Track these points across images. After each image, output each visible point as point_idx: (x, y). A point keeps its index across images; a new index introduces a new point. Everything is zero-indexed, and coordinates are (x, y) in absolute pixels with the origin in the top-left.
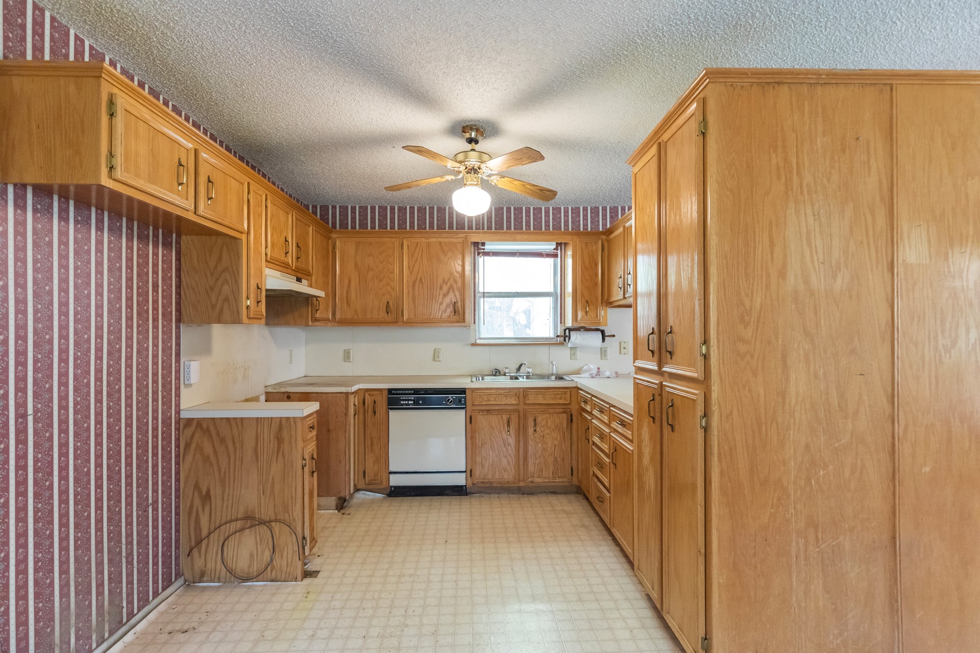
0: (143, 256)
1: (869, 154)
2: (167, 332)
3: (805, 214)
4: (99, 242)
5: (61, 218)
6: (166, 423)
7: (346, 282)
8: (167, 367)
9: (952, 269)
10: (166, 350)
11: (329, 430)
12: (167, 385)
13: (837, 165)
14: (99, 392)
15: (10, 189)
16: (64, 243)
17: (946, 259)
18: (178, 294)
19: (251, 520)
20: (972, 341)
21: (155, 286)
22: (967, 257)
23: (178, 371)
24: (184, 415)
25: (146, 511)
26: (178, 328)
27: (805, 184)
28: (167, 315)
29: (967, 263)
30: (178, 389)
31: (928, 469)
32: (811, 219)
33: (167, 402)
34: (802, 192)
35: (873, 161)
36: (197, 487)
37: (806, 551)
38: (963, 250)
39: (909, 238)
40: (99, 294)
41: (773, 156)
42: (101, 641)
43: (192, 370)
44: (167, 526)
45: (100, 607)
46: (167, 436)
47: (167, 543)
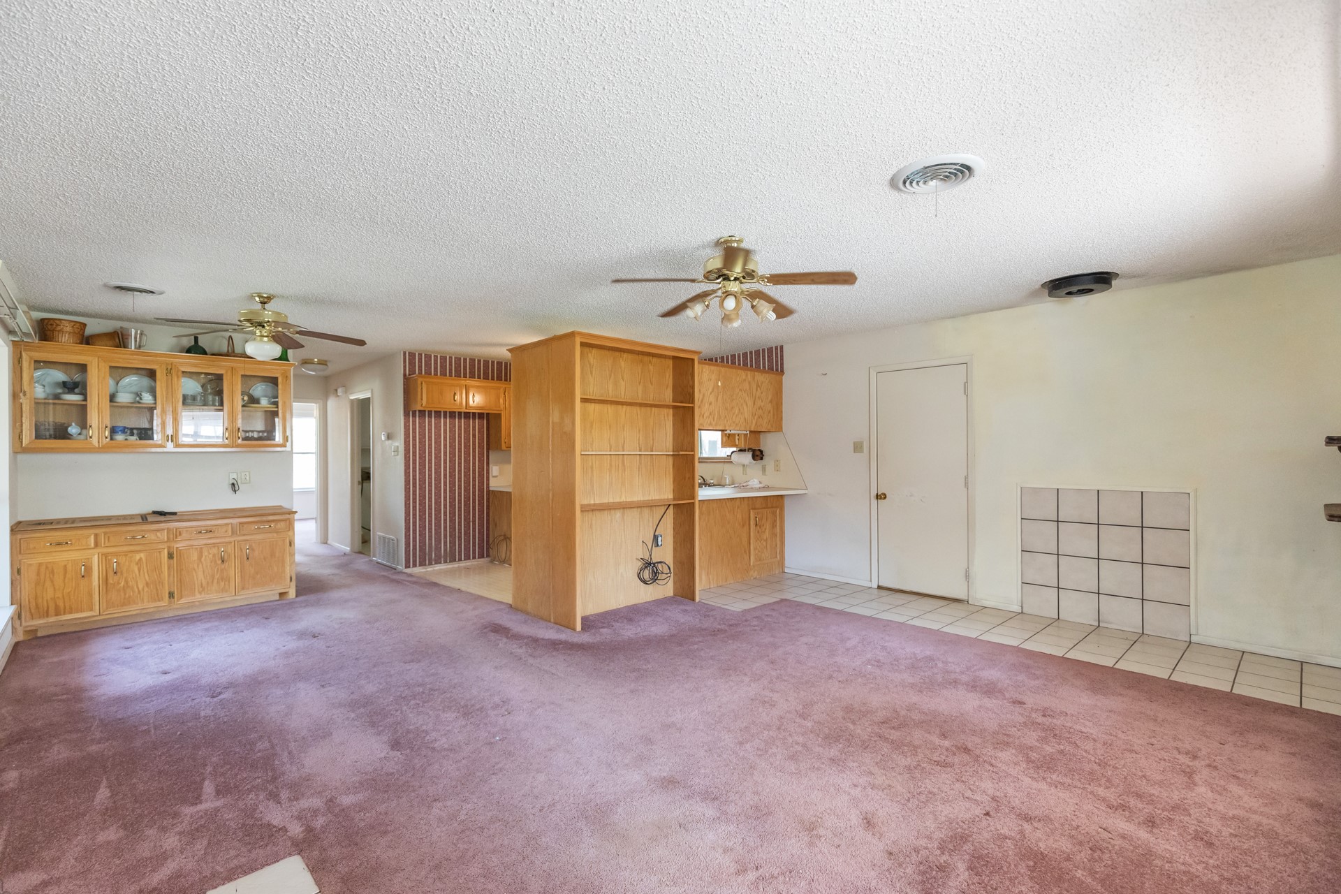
2: (481, 454)
4: (445, 423)
6: (481, 490)
8: (481, 468)
10: (481, 461)
12: (481, 475)
14: (445, 475)
15: (411, 412)
18: (488, 437)
19: (505, 537)
21: (474, 436)
23: (488, 471)
24: (491, 489)
25: (469, 523)
26: (488, 452)
28: (481, 447)
30: (488, 477)
31: (559, 515)
33: (481, 483)
36: (494, 520)
38: (568, 415)
41: (524, 380)
42: (445, 562)
43: (495, 470)
44: (481, 533)
45: (445, 550)
46: (481, 497)
47: (481, 540)
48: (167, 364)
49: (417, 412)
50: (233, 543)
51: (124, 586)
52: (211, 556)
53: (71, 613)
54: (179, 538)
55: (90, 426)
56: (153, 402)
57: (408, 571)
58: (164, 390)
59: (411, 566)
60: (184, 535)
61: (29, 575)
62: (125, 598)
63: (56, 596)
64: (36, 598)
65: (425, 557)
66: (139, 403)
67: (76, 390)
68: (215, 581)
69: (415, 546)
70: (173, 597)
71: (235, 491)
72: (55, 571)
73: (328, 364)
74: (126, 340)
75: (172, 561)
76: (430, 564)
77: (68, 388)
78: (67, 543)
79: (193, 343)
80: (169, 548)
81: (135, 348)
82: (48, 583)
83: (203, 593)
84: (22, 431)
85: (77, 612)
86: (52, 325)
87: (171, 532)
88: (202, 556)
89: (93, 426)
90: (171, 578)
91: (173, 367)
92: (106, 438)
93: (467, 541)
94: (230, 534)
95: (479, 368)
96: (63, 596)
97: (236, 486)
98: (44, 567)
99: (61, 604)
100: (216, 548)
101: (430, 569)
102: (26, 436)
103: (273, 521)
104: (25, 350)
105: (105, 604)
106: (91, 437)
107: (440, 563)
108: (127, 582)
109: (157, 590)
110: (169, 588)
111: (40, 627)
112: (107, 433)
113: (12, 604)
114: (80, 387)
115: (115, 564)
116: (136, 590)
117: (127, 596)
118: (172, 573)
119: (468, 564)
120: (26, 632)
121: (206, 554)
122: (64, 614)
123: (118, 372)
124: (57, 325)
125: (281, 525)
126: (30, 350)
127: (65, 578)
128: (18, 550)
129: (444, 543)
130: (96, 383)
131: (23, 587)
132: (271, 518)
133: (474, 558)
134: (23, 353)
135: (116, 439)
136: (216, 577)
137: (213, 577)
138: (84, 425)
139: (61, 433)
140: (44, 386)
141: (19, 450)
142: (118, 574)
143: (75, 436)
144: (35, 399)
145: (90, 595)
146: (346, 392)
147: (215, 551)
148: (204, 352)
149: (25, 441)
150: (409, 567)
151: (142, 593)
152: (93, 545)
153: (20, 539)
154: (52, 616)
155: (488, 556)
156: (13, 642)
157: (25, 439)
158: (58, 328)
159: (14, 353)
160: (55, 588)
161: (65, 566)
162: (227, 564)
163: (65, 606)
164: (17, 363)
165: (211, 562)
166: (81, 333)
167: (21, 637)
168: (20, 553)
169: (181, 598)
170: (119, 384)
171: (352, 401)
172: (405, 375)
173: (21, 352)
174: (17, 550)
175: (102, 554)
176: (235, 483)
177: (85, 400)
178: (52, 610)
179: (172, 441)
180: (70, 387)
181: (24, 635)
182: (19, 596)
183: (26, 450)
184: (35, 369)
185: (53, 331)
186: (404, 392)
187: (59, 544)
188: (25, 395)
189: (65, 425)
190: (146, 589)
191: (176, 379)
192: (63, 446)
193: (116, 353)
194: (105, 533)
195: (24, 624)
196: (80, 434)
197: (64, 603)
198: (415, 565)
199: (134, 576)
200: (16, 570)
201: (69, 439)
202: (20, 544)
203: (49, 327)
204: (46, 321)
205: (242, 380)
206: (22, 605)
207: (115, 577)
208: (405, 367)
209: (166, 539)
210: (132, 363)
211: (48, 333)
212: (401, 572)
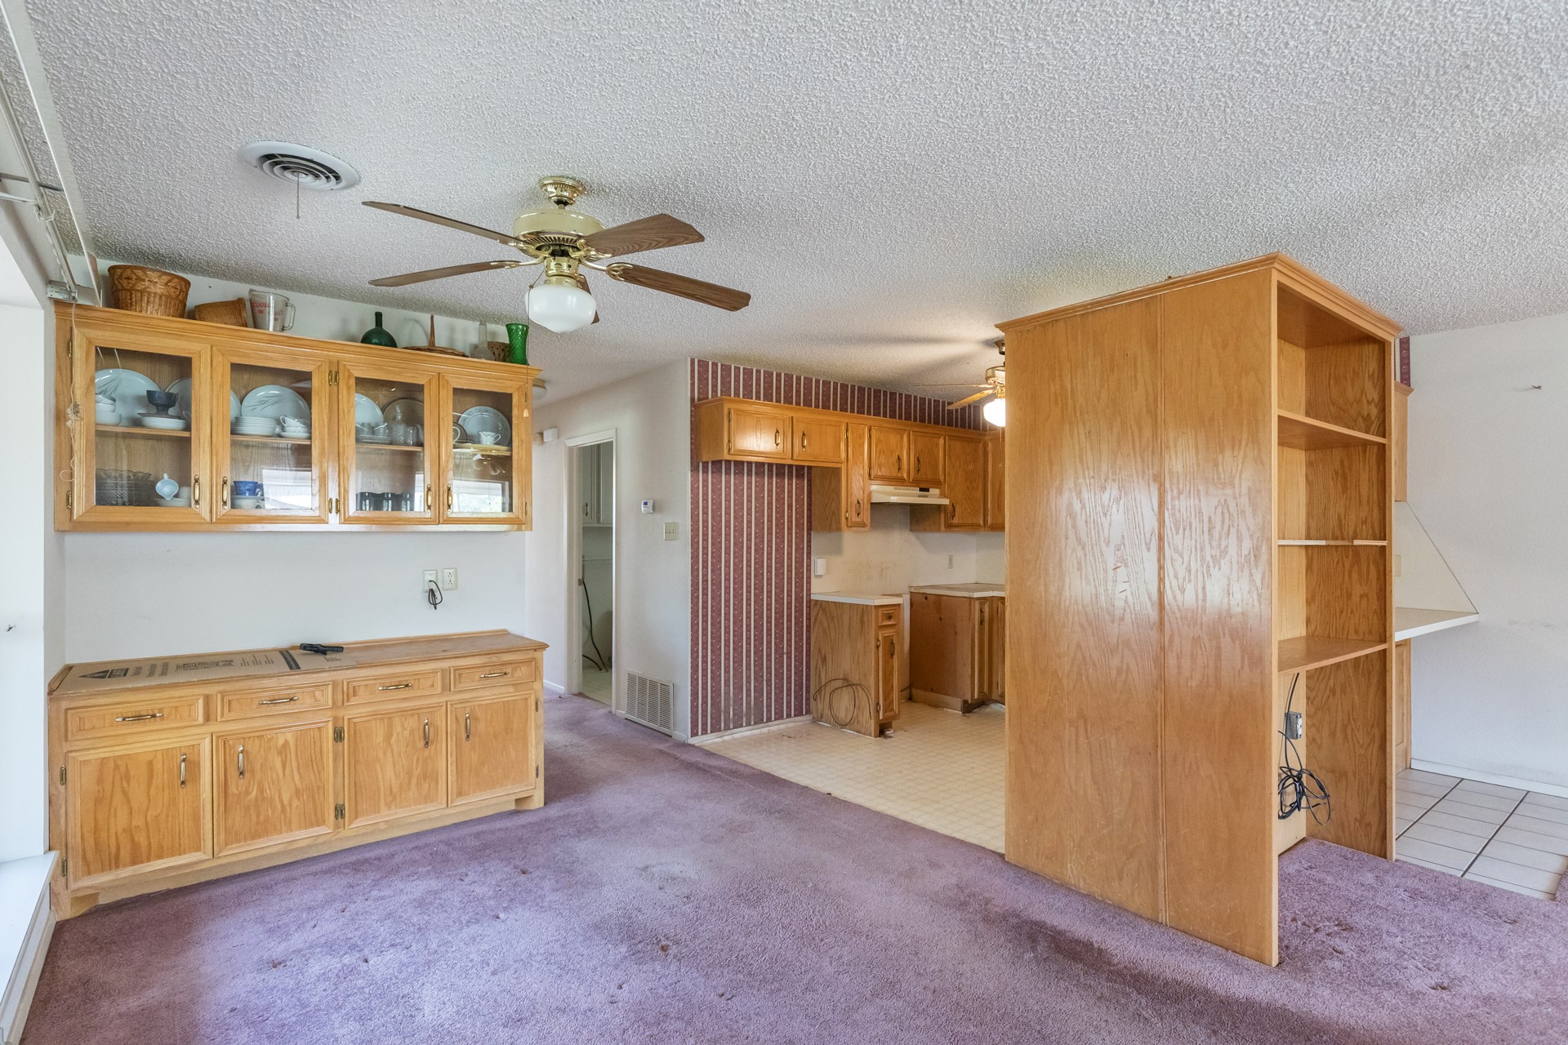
0: (780, 488)
1: (1135, 366)
2: (800, 537)
3: (1078, 433)
4: (749, 483)
5: (726, 474)
6: (799, 600)
7: (998, 485)
8: (799, 562)
9: (1222, 476)
10: (799, 549)
11: (956, 633)
12: (799, 575)
13: (1106, 384)
14: (749, 574)
15: (701, 464)
16: (728, 487)
17: (1216, 465)
18: (809, 510)
19: (848, 683)
20: (1245, 552)
21: (790, 506)
22: (1240, 461)
23: (809, 565)
24: (813, 597)
25: (782, 656)
26: (809, 534)
27: (1078, 406)
28: (799, 526)
29: (1240, 467)
30: (809, 578)
31: (1194, 684)
32: (1083, 437)
33: (799, 586)
34: (1075, 415)
35: (1139, 375)
36: (820, 651)
37: (1077, 740)
38: (1236, 454)
39: (1175, 447)
40: (749, 514)
41: (1052, 385)
42: (749, 724)
43: (819, 565)
44: (799, 673)
45: (748, 703)
46: (799, 611)
47: (799, 685)
48: (331, 363)
49: (710, 465)
50: (444, 707)
51: (256, 798)
52: (407, 733)
53: (160, 857)
54: (354, 701)
55: (196, 481)
56: (306, 435)
57: (695, 741)
58: (326, 411)
59: (700, 733)
60: (361, 692)
61: (82, 781)
62: (258, 823)
63: (134, 823)
64: (96, 830)
65: (720, 716)
66: (280, 436)
67: (171, 411)
68: (414, 781)
69: (705, 697)
70: (343, 816)
71: (435, 605)
72: (132, 773)
73: (547, 387)
74: (259, 316)
75: (340, 744)
76: (727, 728)
77: (157, 405)
78: (154, 716)
79: (374, 326)
80: (335, 719)
81: (274, 330)
82: (118, 798)
83: (393, 806)
84: (72, 490)
85: (173, 855)
86: (128, 278)
87: (340, 689)
88: (392, 735)
89: (201, 480)
90: (340, 780)
91: (341, 368)
92: (225, 503)
93: (779, 688)
94: (439, 690)
95: (798, 391)
96: (147, 823)
97: (437, 594)
98: (111, 764)
99: (141, 839)
100: (416, 716)
101: (728, 737)
102: (79, 497)
103: (510, 663)
104: (78, 324)
105: (223, 836)
106: (197, 502)
107: (741, 726)
108: (261, 790)
109: (314, 801)
110: (336, 796)
111: (104, 889)
112: (227, 495)
113: (50, 849)
114: (177, 404)
115: (241, 755)
116: (279, 806)
117: (262, 818)
118: (340, 771)
119: (782, 726)
120: (78, 900)
121: (399, 729)
122: (149, 860)
123: (246, 374)
124: (139, 279)
125: (523, 672)
126: (89, 326)
127: (149, 787)
128: (63, 730)
129: (747, 690)
130: (208, 396)
131: (70, 809)
132: (507, 657)
133: (789, 716)
134: (75, 331)
135: (239, 507)
136: (416, 773)
137: (409, 774)
138: (184, 478)
139: (143, 494)
140: (114, 400)
141: (67, 526)
142: (246, 775)
143: (168, 499)
144: (97, 424)
145: (196, 818)
146: (559, 437)
147: (412, 723)
148: (392, 343)
149: (79, 509)
150: (697, 734)
151: (288, 810)
152: (201, 719)
153: (67, 710)
154: (125, 866)
155: (808, 712)
156: (53, 923)
157: (78, 506)
158: (140, 287)
159: (58, 329)
160: (131, 808)
161: (150, 763)
162: (433, 748)
163: (150, 844)
164: (64, 347)
165: (407, 746)
166: (181, 297)
167: (68, 912)
168: (66, 740)
169: (356, 818)
170: (245, 402)
171: (571, 449)
172: (692, 399)
173: (71, 328)
174: (58, 732)
175: (218, 737)
176: (434, 588)
177: (188, 428)
178: (125, 854)
179: (338, 511)
180: (160, 403)
181: (72, 905)
182: (63, 829)
183: (79, 527)
184: (97, 369)
185: (130, 291)
186: (692, 430)
187: (139, 718)
188: (76, 412)
189: (151, 479)
190: (295, 803)
191: (345, 392)
192: (148, 519)
193: (243, 338)
194: (223, 694)
195: (73, 886)
196: (177, 496)
197: (148, 836)
198: (705, 732)
199: (275, 776)
200: (57, 774)
201: (157, 505)
202: (66, 720)
203: (125, 283)
204: (119, 271)
205: (454, 399)
206: (70, 846)
207: (241, 781)
208: (693, 384)
209: (330, 703)
210: (271, 359)
211: (122, 295)
212: (685, 745)
